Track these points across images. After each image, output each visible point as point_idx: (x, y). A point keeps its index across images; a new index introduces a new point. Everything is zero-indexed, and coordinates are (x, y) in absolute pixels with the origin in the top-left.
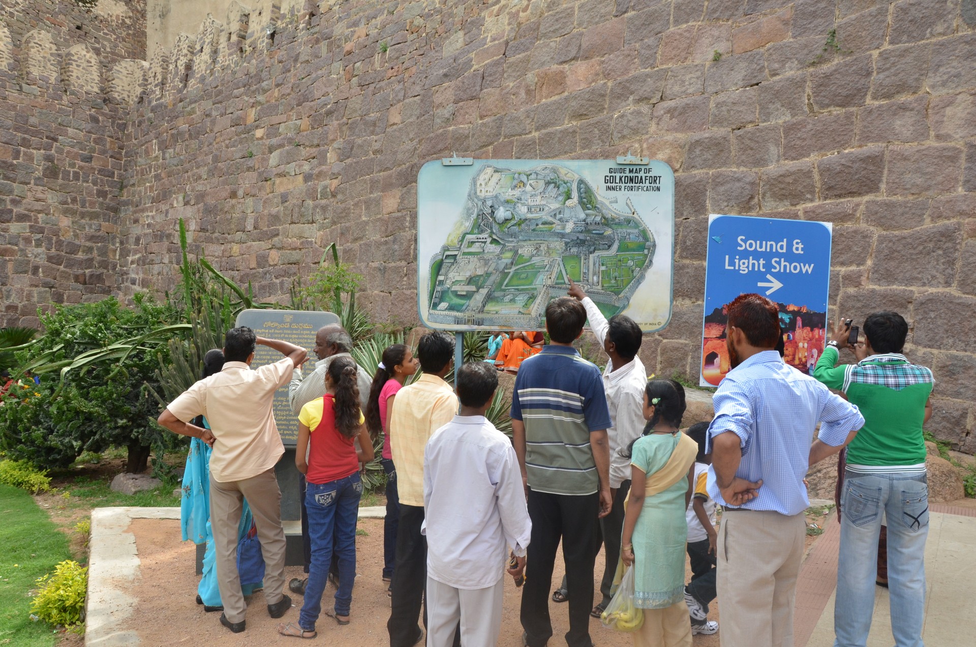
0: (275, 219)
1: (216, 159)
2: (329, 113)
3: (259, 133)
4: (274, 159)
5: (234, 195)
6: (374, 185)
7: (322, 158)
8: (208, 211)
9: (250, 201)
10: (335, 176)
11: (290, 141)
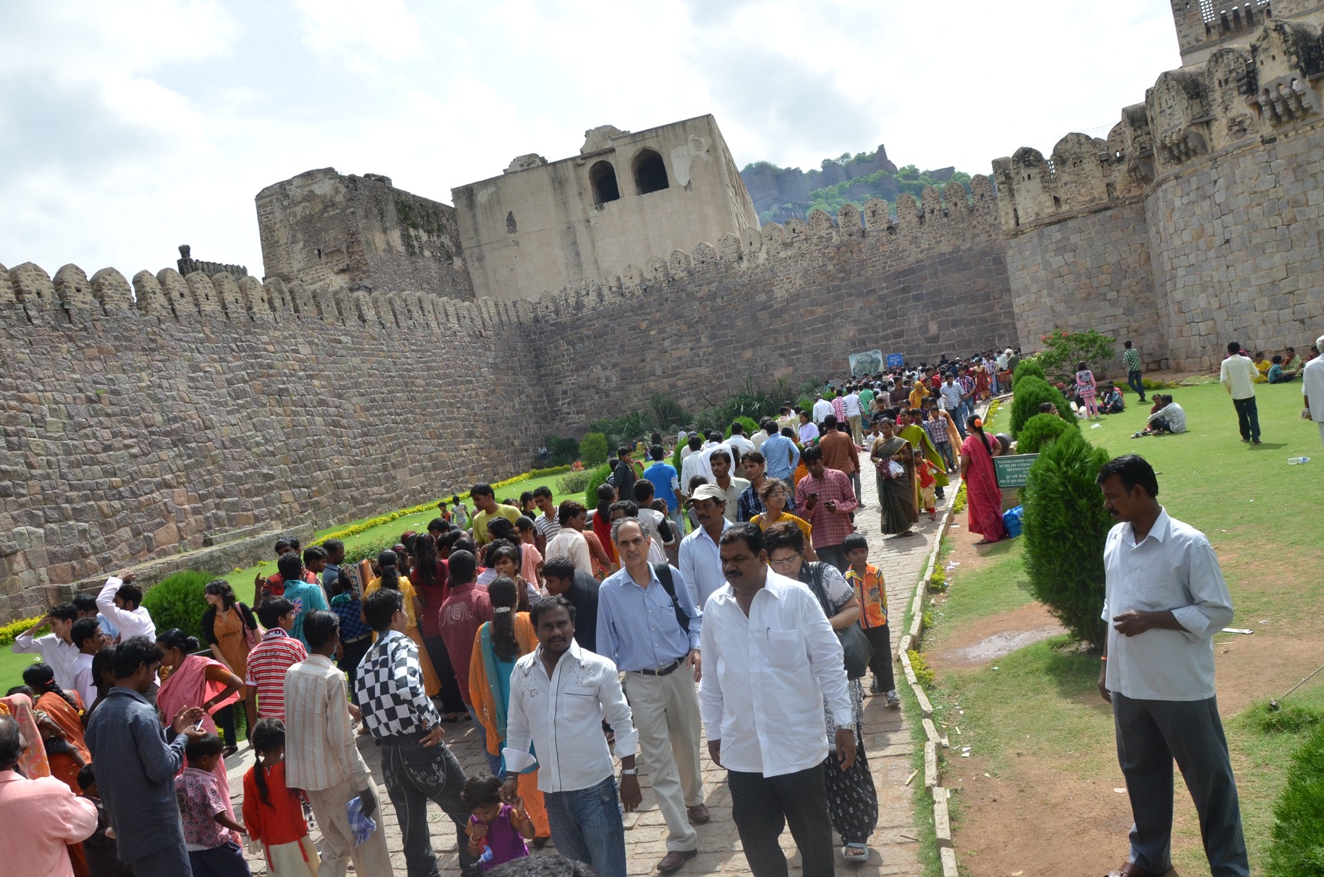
0: (678, 368)
1: (622, 346)
2: (697, 322)
3: (652, 333)
4: (667, 343)
5: (643, 361)
6: (735, 349)
7: (699, 340)
8: (623, 370)
9: (657, 363)
10: (708, 347)
11: (675, 335)
